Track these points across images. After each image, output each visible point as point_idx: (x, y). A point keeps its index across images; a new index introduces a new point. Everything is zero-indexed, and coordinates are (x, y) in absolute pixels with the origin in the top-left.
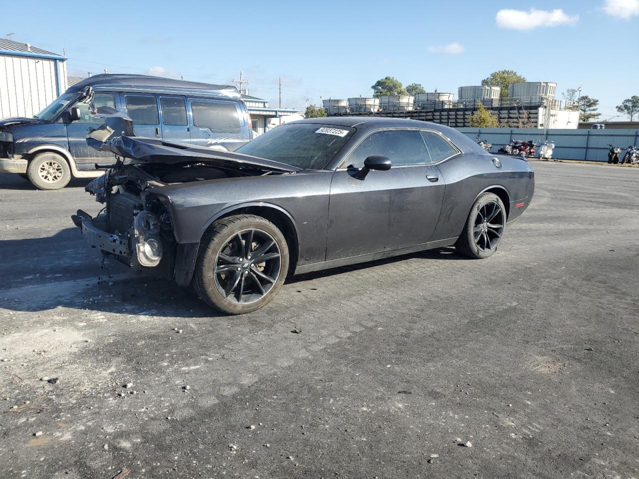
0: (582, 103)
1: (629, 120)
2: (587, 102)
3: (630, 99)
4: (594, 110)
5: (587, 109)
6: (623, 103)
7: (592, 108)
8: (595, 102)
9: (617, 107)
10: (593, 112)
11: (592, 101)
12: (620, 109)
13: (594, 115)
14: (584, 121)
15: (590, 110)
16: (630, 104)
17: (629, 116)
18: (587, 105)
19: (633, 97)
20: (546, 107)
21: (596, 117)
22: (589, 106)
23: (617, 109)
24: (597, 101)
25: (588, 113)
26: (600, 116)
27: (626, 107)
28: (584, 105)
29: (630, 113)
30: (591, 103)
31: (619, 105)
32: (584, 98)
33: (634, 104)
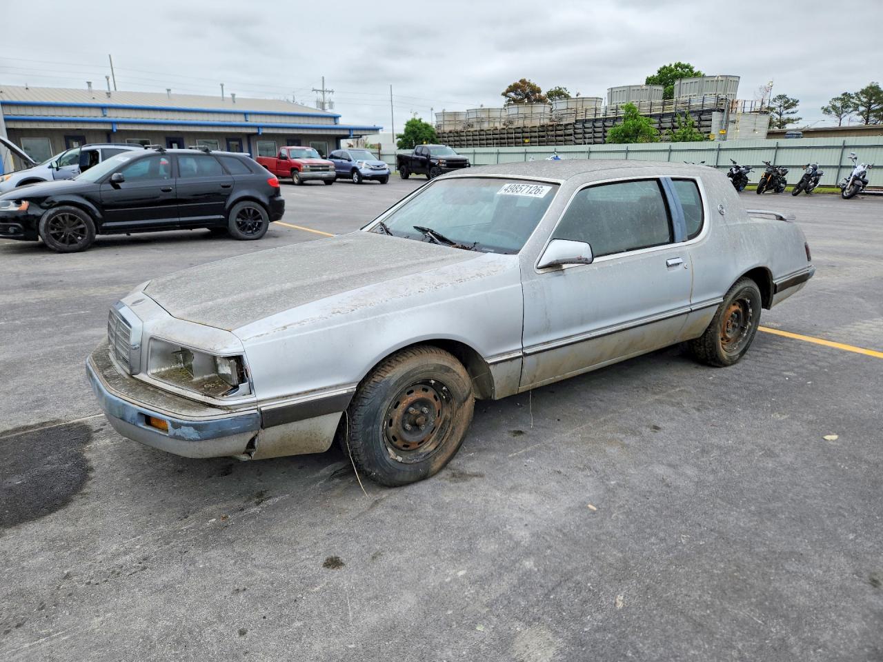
0: (778, 103)
1: (837, 125)
2: (786, 102)
3: (840, 96)
4: (793, 113)
5: (785, 112)
6: (830, 103)
7: (790, 110)
8: (795, 103)
9: (822, 108)
10: (792, 116)
11: (792, 101)
12: (826, 111)
13: (793, 120)
14: (780, 128)
15: (788, 113)
16: (839, 104)
17: (838, 119)
18: (785, 107)
19: (843, 95)
20: (723, 111)
21: (795, 122)
22: (787, 108)
23: (822, 111)
25: (785, 117)
26: (800, 121)
27: (834, 107)
28: (780, 106)
29: (839, 115)
30: (790, 104)
31: (825, 107)
32: (781, 97)
33: (844, 103)
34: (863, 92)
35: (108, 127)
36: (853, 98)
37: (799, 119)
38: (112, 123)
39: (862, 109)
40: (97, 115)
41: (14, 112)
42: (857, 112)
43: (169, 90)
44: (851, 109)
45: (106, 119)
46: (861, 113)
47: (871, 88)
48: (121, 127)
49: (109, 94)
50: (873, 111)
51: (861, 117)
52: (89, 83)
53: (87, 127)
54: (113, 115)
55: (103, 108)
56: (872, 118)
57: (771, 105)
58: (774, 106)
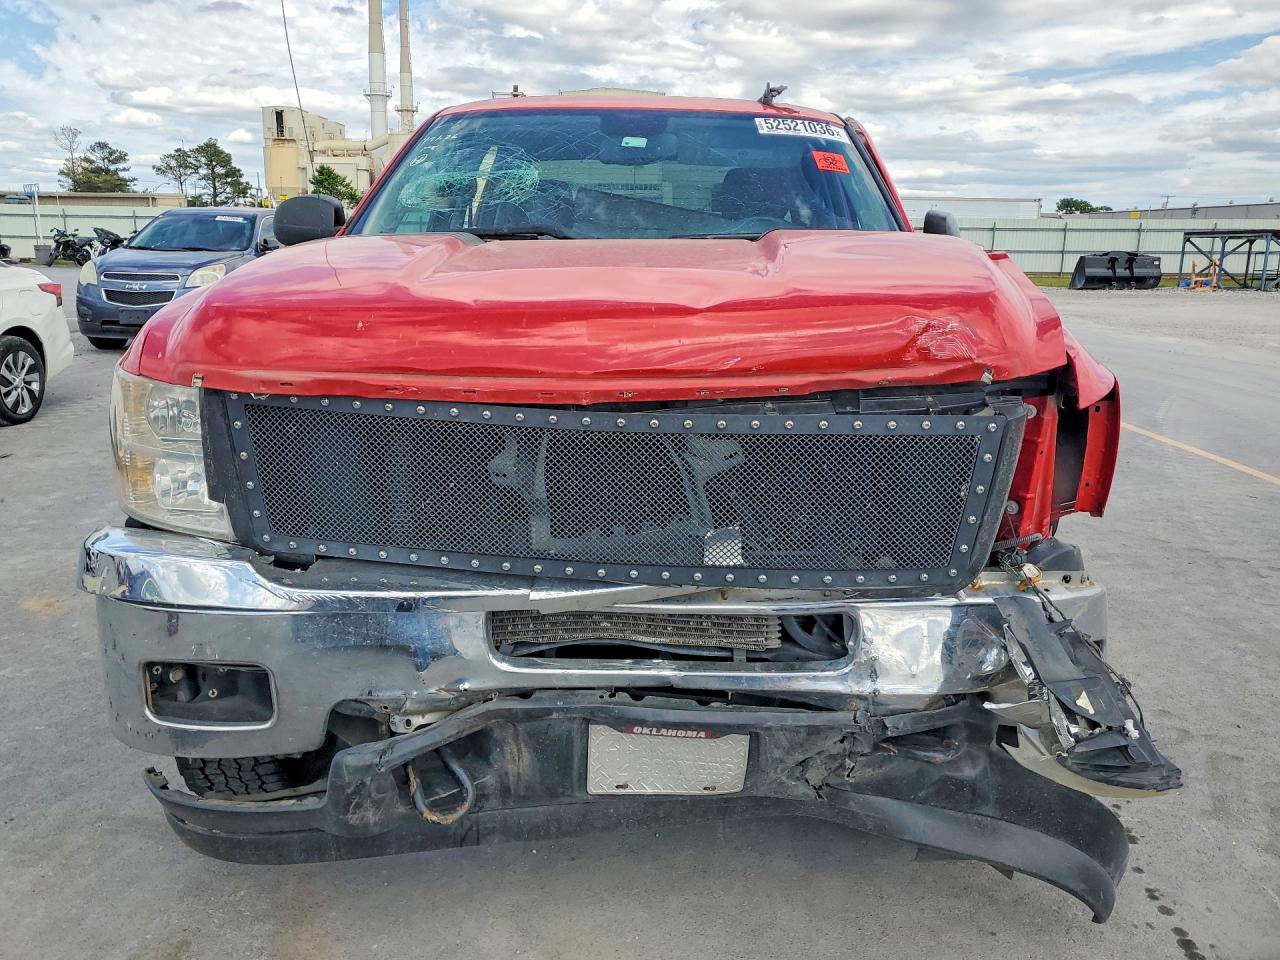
0: (99, 154)
2: (110, 154)
3: (173, 153)
4: (124, 169)
5: (111, 167)
6: (163, 160)
7: (121, 166)
8: (122, 157)
9: (153, 167)
10: (122, 175)
11: (118, 153)
12: (160, 171)
13: (125, 180)
15: (116, 169)
16: (173, 163)
17: (178, 184)
18: (109, 161)
19: (176, 151)
22: (114, 162)
23: (154, 171)
24: (126, 154)
26: (135, 182)
27: (167, 165)
28: (104, 159)
29: (178, 178)
30: (116, 157)
31: (157, 165)
32: (102, 146)
33: (180, 162)
34: (201, 150)
36: (189, 156)
37: (134, 179)
42: (197, 176)
44: (190, 171)
46: (205, 177)
47: (207, 145)
50: (220, 176)
51: (203, 182)
56: (217, 184)
57: (88, 155)
58: (93, 158)
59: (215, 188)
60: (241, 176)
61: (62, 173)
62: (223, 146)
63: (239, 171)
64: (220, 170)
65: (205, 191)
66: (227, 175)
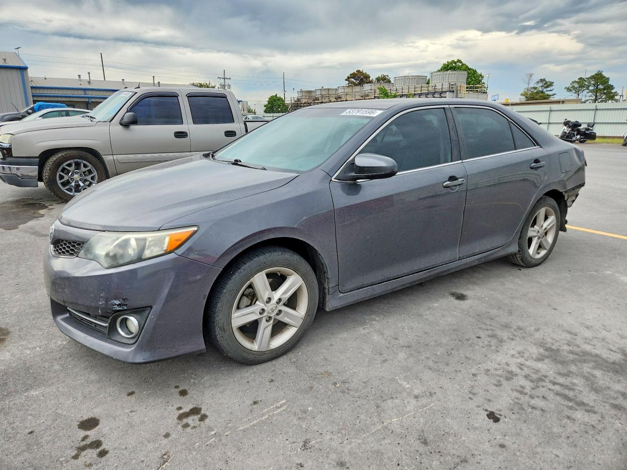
0: (540, 84)
1: (575, 98)
2: (545, 84)
3: (577, 80)
4: (551, 90)
5: (545, 90)
6: (571, 84)
7: (548, 89)
8: (551, 84)
9: (565, 88)
10: (550, 93)
11: (549, 83)
12: (569, 90)
13: (551, 96)
15: (547, 91)
16: (576, 85)
17: (576, 95)
18: (544, 87)
19: (579, 79)
20: (453, 91)
22: (546, 87)
23: (566, 90)
24: (553, 83)
25: (546, 93)
27: (573, 86)
28: (542, 86)
29: (577, 92)
30: (548, 85)
31: (567, 86)
32: (542, 80)
33: (580, 85)
34: (593, 77)
35: (87, 100)
36: (586, 81)
37: (554, 94)
38: (89, 98)
39: (591, 88)
40: (81, 94)
41: (38, 92)
42: (587, 91)
43: (123, 80)
44: (584, 89)
45: (86, 96)
46: (591, 91)
47: (597, 74)
48: (94, 100)
49: (89, 82)
50: (600, 90)
51: (590, 94)
52: (79, 76)
53: (75, 100)
54: (90, 94)
55: (85, 90)
56: (598, 94)
57: (536, 86)
58: (537, 86)
59: (596, 96)
60: (613, 89)
61: (522, 95)
62: (605, 74)
63: (612, 86)
64: (601, 87)
65: (591, 98)
66: (604, 89)
